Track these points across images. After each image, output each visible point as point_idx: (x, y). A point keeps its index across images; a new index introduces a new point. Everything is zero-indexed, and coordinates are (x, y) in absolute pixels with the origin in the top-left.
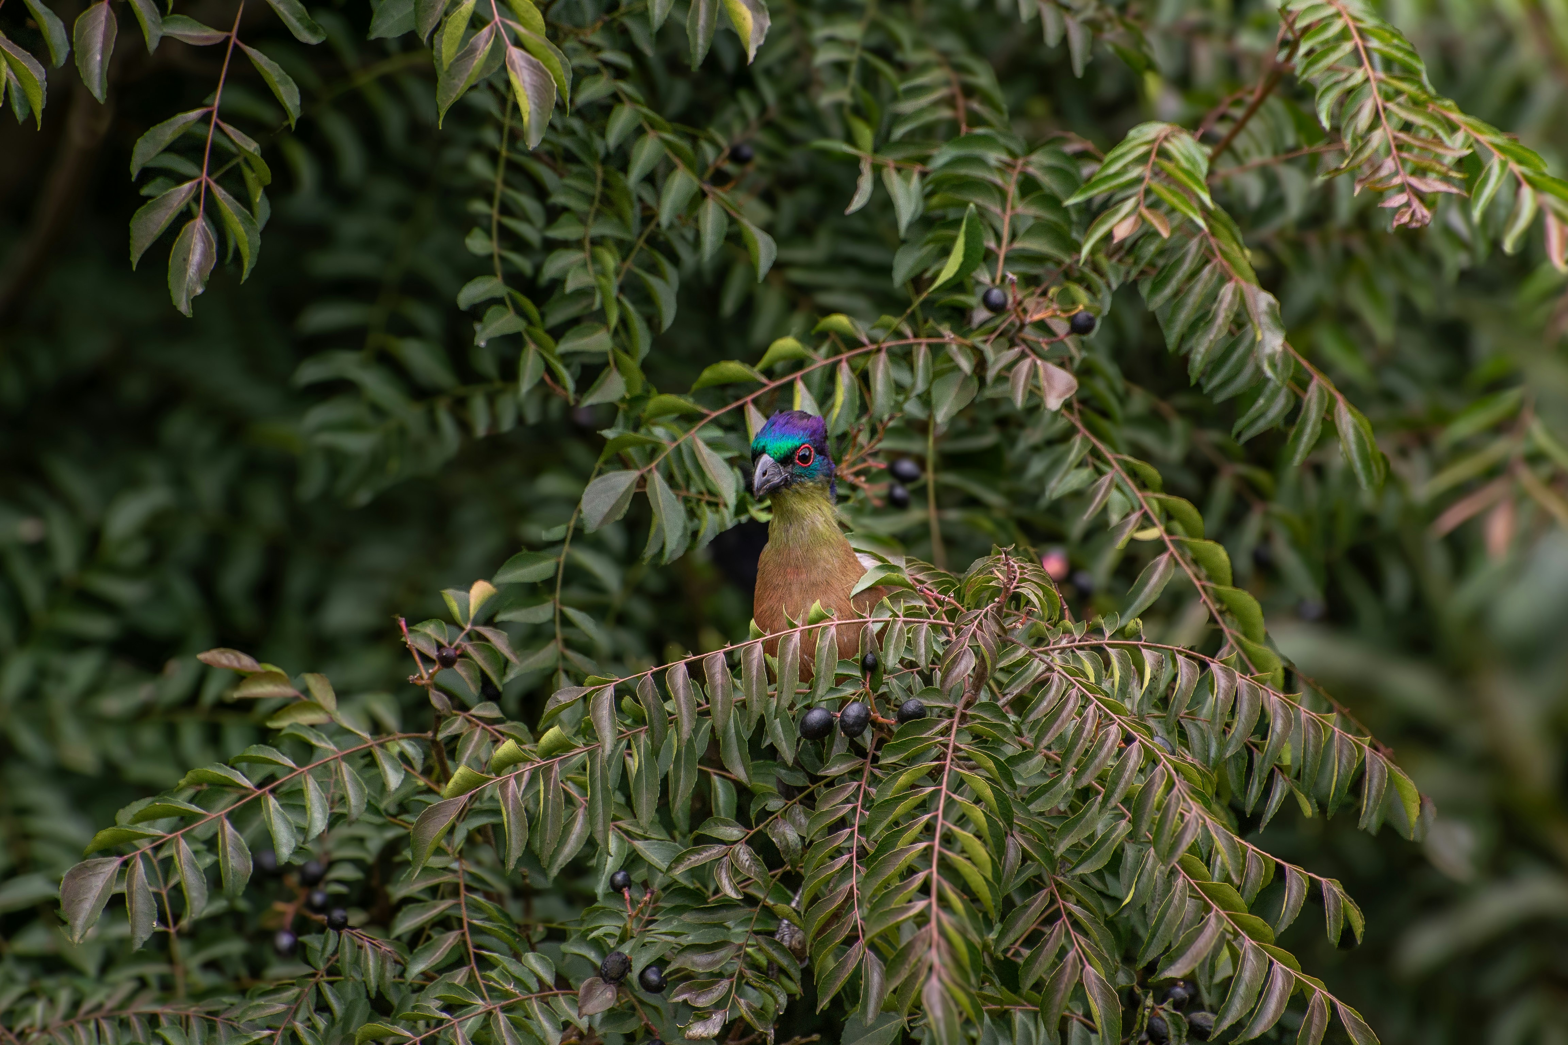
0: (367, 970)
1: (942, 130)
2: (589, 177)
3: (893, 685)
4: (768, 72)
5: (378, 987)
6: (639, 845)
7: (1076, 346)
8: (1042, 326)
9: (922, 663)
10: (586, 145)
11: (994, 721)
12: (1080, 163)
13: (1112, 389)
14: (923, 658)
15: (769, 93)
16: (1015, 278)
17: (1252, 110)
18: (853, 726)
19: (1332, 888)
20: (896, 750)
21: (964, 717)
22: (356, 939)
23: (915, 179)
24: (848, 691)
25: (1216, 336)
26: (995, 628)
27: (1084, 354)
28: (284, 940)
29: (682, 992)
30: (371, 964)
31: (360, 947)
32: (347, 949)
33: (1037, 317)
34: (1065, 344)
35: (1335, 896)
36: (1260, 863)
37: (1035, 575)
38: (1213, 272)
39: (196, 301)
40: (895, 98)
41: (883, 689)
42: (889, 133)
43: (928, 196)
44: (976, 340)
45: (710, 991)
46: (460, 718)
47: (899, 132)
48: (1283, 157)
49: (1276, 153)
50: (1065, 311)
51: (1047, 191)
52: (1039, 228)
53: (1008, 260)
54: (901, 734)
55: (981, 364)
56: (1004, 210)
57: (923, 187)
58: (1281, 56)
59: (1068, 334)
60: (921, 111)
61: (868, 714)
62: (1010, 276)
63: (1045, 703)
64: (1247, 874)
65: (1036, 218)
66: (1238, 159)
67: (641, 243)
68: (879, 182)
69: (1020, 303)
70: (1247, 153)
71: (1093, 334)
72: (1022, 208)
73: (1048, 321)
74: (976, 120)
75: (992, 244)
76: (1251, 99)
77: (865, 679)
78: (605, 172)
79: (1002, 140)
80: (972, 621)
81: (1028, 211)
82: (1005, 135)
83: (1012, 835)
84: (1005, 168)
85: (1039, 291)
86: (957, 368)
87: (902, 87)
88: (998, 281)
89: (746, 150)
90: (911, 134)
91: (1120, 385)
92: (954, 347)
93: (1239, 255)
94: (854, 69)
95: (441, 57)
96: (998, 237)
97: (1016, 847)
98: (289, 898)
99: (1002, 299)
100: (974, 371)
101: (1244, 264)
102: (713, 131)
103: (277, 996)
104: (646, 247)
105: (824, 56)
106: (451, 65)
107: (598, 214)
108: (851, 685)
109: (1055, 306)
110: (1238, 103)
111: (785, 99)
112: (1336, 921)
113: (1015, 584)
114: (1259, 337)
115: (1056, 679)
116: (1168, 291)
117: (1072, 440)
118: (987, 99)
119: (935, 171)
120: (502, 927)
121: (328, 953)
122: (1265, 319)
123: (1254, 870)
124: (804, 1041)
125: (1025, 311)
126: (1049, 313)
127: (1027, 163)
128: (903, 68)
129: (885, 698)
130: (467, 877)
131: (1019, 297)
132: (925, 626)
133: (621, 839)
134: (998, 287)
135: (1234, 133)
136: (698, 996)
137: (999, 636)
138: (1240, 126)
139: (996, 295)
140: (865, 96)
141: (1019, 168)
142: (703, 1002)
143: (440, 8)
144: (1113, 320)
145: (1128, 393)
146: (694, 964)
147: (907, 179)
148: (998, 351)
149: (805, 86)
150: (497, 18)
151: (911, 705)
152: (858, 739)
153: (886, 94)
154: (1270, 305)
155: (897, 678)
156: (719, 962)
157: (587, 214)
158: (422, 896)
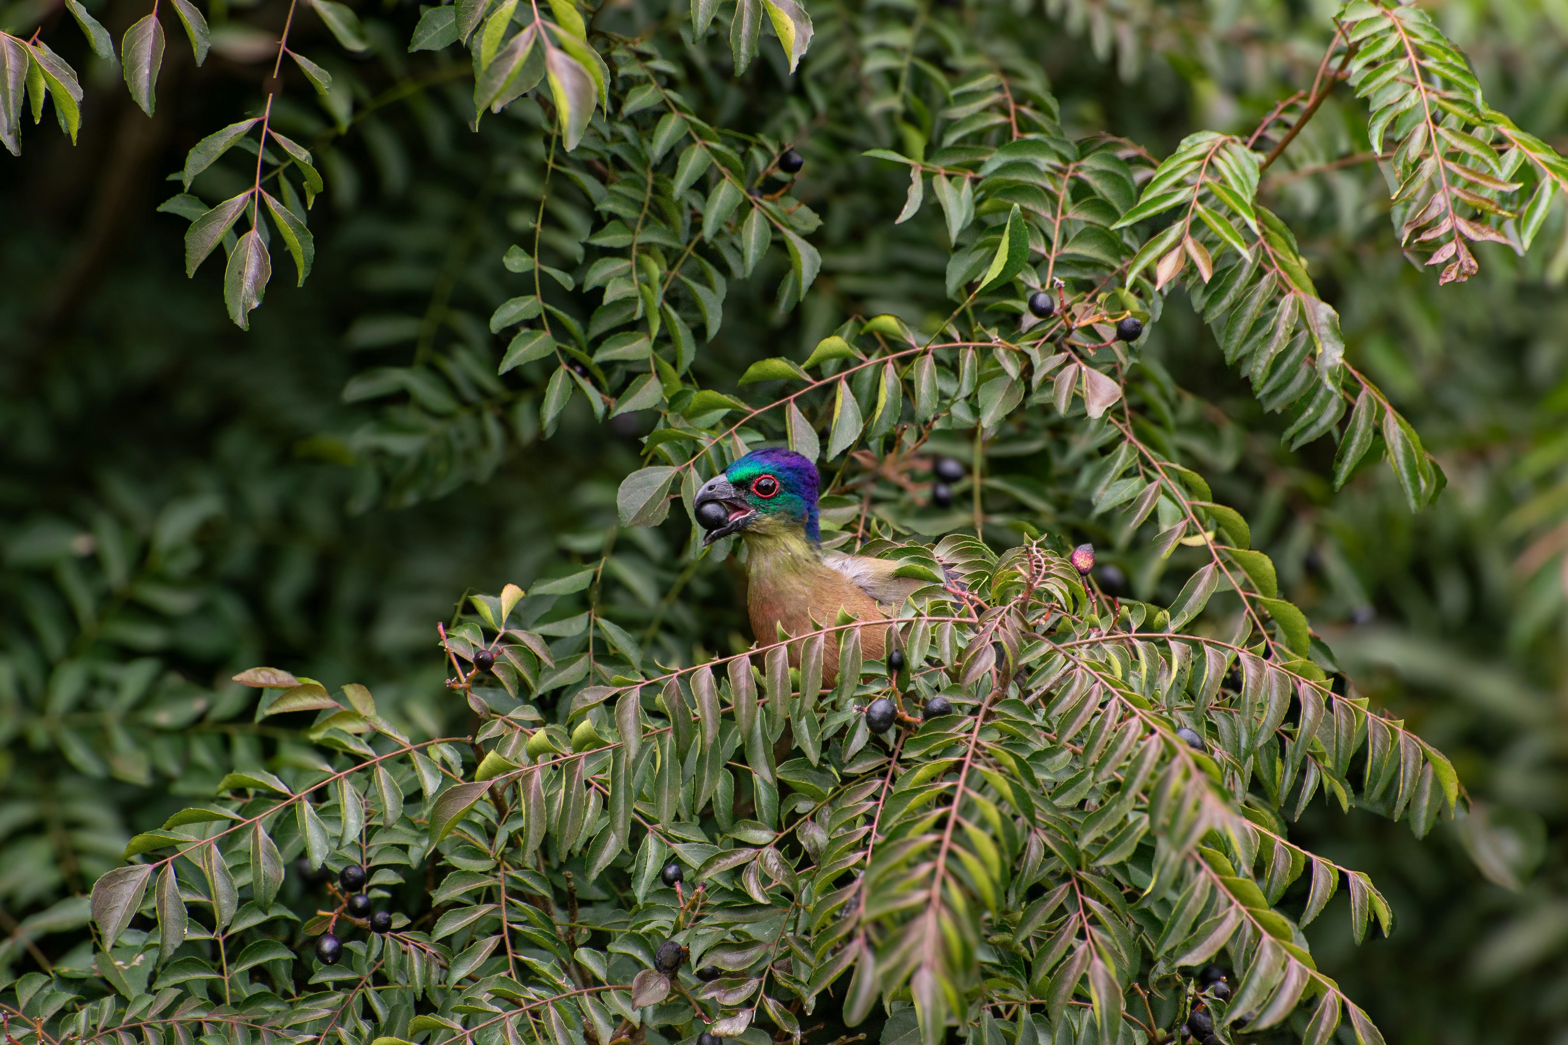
0: (412, 973)
1: (994, 135)
2: (638, 184)
3: (920, 684)
4: (818, 79)
5: (424, 991)
6: (678, 848)
7: (1123, 353)
8: (1090, 331)
9: (947, 662)
10: (636, 153)
11: (1020, 718)
12: (1131, 168)
13: (1165, 396)
14: (948, 657)
15: (819, 100)
16: (1062, 282)
17: (1306, 117)
18: (879, 722)
19: (1360, 881)
20: (918, 744)
21: (989, 715)
22: (400, 944)
23: (967, 185)
24: (874, 688)
25: (1276, 349)
26: (1019, 625)
27: (1133, 360)
28: (328, 945)
29: (711, 990)
30: (416, 967)
31: (405, 953)
32: (392, 952)
33: (1084, 323)
34: (1111, 348)
35: (1362, 889)
36: (1287, 855)
37: (1061, 570)
38: (1270, 283)
39: (252, 315)
40: (947, 103)
41: (911, 688)
42: (941, 139)
43: (979, 203)
44: (1024, 344)
45: (739, 990)
46: (499, 721)
47: (950, 139)
48: (1336, 163)
49: (1330, 160)
50: (1112, 317)
51: (1100, 197)
52: (1091, 234)
53: (1057, 264)
54: (925, 730)
55: (1028, 370)
56: (1055, 216)
57: (975, 194)
58: (1336, 63)
59: (1115, 340)
60: (972, 118)
61: (894, 712)
62: (1058, 280)
63: (1068, 698)
64: (1274, 867)
65: (1088, 222)
66: (1292, 166)
67: (690, 250)
68: (929, 189)
69: (1068, 309)
70: (1301, 160)
71: (1143, 339)
72: (1073, 213)
73: (1096, 326)
74: (1026, 125)
75: (1042, 250)
76: (1305, 105)
77: (892, 678)
78: (655, 179)
79: (1052, 145)
80: (995, 617)
81: (1081, 216)
82: (1056, 141)
83: (1036, 832)
84: (1056, 173)
85: (1089, 296)
86: (1003, 372)
87: (953, 93)
88: (1047, 286)
89: (796, 158)
90: (963, 140)
91: (1172, 390)
92: (1001, 352)
93: (1296, 263)
94: (905, 77)
95: (479, 58)
96: (1049, 242)
97: (1039, 843)
98: (332, 903)
99: (1048, 304)
100: (1022, 375)
101: (1302, 274)
102: (762, 138)
103: (321, 1002)
104: (694, 254)
105: (875, 64)
106: (491, 66)
107: (646, 222)
108: (878, 684)
109: (1103, 311)
110: (1290, 108)
111: (835, 104)
112: (1362, 913)
113: (1039, 580)
114: (1319, 351)
115: (1080, 674)
116: (1226, 302)
117: (1119, 447)
118: (1038, 107)
119: (986, 177)
120: (540, 932)
121: (372, 958)
122: (1325, 331)
123: (1281, 863)
124: (850, 1040)
125: (1073, 317)
126: (1097, 318)
127: (1079, 168)
128: (952, 73)
129: (913, 696)
130: (508, 880)
131: (1067, 302)
132: (950, 624)
133: (661, 842)
134: (1046, 292)
135: (1288, 140)
136: (727, 994)
137: (1023, 633)
138: (1293, 132)
139: (1042, 300)
140: (916, 103)
141: (1070, 173)
142: (732, 999)
143: (481, 9)
144: (1163, 327)
145: (1179, 398)
146: (724, 962)
147: (958, 187)
148: (1045, 356)
149: (855, 92)
150: (538, 20)
151: (937, 703)
152: (882, 736)
153: (938, 100)
154: (1329, 316)
155: (925, 676)
156: (748, 961)
157: (636, 221)
158: (465, 900)
